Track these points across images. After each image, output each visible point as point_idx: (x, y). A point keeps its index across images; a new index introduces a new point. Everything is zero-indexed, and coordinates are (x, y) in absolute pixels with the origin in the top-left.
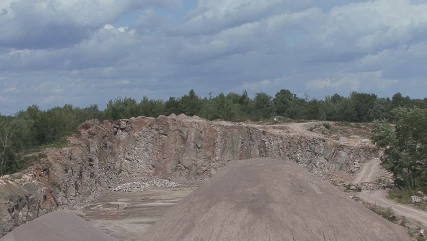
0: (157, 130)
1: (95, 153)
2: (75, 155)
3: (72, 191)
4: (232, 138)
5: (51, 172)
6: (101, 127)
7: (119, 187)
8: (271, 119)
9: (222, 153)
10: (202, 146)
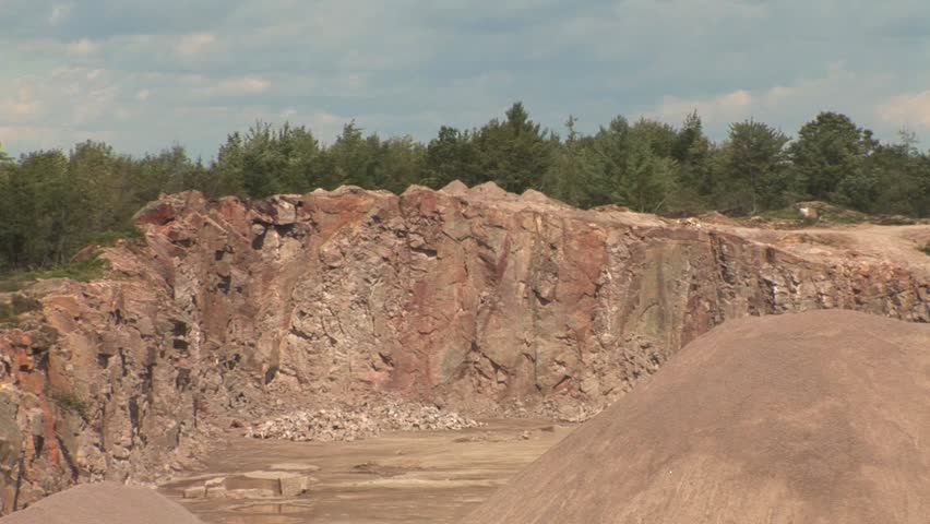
0: (400, 234)
1: (191, 305)
2: (131, 308)
3: (122, 429)
4: (659, 268)
5: (56, 360)
6: (209, 220)
7: (269, 423)
8: (791, 209)
9: (623, 321)
10: (554, 293)
